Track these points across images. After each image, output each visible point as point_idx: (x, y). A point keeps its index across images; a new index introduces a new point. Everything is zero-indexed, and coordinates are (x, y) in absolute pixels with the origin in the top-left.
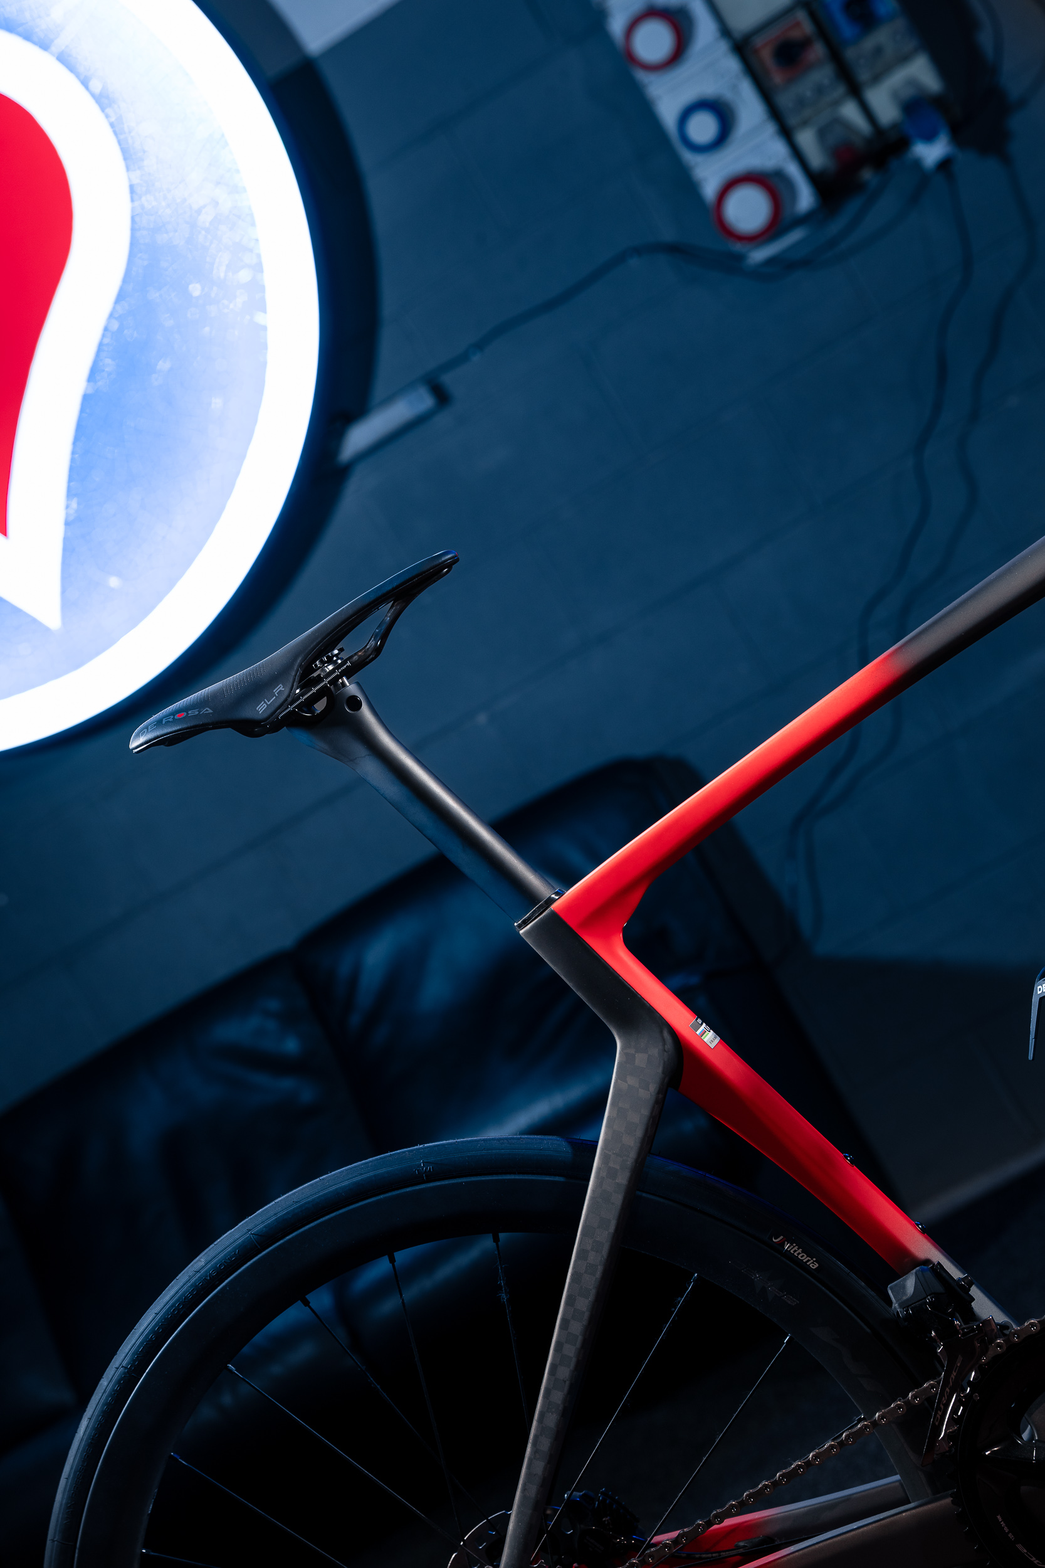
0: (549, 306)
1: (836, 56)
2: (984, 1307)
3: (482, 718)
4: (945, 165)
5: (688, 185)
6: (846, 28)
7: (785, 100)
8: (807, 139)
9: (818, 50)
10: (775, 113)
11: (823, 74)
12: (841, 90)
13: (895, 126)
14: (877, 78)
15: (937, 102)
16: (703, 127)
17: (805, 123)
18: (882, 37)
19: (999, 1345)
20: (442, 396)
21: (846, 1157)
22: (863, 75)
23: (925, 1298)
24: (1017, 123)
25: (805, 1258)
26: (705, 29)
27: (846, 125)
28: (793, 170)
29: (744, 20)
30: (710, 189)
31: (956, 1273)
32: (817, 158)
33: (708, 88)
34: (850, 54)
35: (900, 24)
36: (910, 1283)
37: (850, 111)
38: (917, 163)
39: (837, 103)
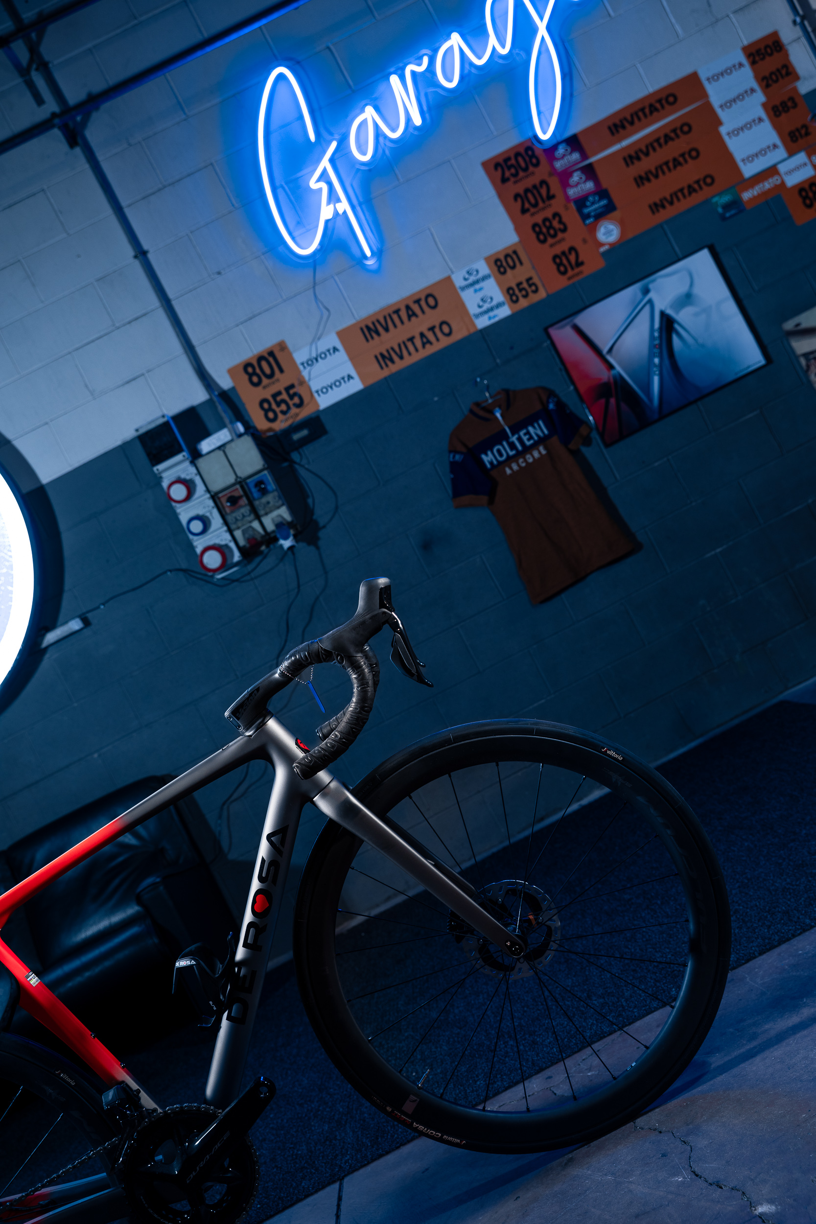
0: (134, 589)
1: (251, 503)
2: (147, 1102)
3: (96, 755)
4: (291, 548)
5: (191, 547)
6: (255, 493)
7: (230, 518)
8: (238, 534)
9: (244, 501)
10: (226, 523)
11: (246, 510)
12: (252, 517)
13: (273, 532)
14: (266, 514)
15: (290, 525)
16: (196, 526)
17: (238, 528)
18: (269, 498)
19: (146, 1122)
20: (86, 622)
21: (92, 1035)
22: (262, 512)
23: (116, 1101)
24: (321, 534)
25: (70, 1081)
26: (200, 488)
27: (254, 529)
28: (232, 545)
29: (216, 487)
30: (199, 550)
31: (134, 1086)
32: (242, 542)
33: (200, 512)
34: (256, 503)
35: (276, 493)
36: (111, 1094)
37: (256, 525)
38: (281, 546)
39: (251, 522)
